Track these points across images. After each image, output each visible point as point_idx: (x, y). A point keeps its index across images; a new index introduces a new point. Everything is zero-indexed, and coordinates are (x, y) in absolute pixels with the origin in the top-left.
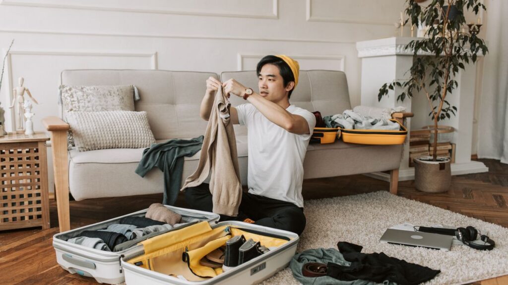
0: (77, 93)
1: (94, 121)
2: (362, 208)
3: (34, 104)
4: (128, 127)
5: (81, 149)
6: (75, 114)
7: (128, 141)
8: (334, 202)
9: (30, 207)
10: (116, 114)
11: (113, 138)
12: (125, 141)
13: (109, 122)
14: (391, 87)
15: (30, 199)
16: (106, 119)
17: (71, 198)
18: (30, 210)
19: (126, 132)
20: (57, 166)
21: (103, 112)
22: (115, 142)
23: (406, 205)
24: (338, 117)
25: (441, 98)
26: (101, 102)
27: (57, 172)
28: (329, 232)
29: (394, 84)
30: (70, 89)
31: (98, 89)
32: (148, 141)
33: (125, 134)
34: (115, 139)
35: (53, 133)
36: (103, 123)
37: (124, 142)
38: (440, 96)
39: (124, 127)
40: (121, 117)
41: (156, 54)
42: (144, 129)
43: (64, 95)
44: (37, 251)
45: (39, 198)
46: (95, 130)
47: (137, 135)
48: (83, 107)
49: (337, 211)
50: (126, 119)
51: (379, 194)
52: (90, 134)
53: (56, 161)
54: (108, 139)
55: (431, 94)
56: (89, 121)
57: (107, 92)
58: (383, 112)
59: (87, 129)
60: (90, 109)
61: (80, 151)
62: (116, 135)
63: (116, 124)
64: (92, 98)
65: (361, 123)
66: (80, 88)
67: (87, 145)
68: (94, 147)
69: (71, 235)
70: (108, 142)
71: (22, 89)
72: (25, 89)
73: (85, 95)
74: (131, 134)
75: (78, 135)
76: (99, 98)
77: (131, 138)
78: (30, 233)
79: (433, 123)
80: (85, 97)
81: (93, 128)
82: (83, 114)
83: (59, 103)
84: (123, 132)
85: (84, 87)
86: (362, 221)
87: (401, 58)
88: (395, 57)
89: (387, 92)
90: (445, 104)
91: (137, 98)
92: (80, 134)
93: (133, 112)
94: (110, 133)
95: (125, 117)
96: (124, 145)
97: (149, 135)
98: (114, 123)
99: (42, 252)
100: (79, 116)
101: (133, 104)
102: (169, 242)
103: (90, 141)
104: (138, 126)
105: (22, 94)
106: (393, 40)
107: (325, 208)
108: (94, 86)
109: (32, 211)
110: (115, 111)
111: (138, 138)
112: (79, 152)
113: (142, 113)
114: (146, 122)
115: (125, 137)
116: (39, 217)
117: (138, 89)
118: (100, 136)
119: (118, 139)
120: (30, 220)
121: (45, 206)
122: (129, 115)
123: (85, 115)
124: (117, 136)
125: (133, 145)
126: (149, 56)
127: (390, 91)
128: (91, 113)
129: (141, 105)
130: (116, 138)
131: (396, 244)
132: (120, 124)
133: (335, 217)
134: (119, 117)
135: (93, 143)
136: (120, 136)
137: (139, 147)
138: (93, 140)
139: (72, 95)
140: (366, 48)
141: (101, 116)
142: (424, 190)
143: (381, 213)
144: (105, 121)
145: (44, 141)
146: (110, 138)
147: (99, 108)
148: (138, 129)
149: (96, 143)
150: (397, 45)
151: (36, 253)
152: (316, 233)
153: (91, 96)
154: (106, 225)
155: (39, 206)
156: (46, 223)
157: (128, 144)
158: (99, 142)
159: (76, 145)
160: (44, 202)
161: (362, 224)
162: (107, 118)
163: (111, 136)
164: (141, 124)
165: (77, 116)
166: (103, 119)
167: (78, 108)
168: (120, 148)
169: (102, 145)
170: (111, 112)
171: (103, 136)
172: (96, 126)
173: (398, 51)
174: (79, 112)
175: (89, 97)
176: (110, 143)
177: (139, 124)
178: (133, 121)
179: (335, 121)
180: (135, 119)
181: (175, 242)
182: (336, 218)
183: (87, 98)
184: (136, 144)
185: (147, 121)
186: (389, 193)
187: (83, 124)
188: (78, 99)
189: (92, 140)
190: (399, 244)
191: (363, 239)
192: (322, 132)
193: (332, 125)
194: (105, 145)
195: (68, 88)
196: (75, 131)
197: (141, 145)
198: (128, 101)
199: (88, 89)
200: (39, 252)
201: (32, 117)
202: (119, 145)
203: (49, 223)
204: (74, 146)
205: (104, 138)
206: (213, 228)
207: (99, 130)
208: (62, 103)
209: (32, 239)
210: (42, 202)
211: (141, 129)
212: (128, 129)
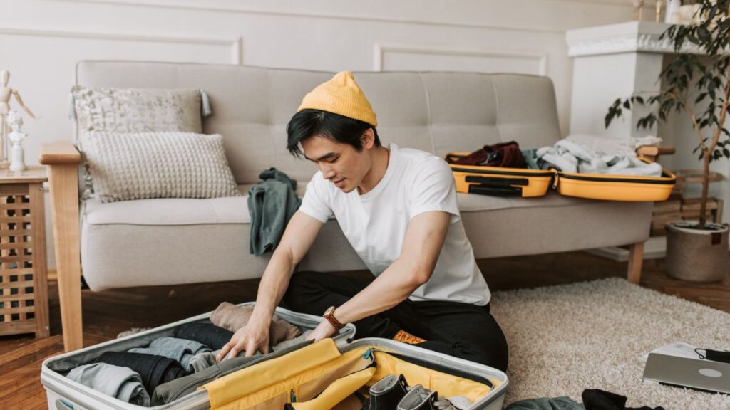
0: (102, 100)
1: (129, 149)
2: (591, 309)
3: (26, 117)
4: (188, 160)
5: (103, 198)
6: (95, 136)
7: (189, 185)
8: (538, 296)
9: (14, 298)
10: (168, 138)
11: (163, 180)
12: (184, 185)
13: (155, 152)
14: (627, 105)
15: (15, 285)
16: (150, 146)
17: (85, 286)
18: (14, 304)
19: (185, 170)
20: (59, 228)
21: (147, 134)
22: (166, 187)
23: (664, 304)
24: (547, 152)
25: (718, 124)
26: (143, 116)
27: (60, 239)
28: (545, 358)
29: (632, 99)
30: (90, 93)
31: (138, 95)
32: (224, 186)
33: (183, 174)
34: (165, 181)
35: (52, 168)
36: (144, 152)
37: (181, 187)
38: (715, 119)
39: (183, 160)
40: (177, 144)
41: (241, 41)
42: (217, 165)
43: (80, 102)
44: (17, 384)
45: (30, 284)
46: (131, 166)
47: (204, 175)
48: (112, 124)
49: (548, 314)
50: (186, 147)
51: (610, 284)
52: (120, 171)
53: (58, 219)
54: (153, 181)
55: (698, 117)
56: (120, 149)
57: (153, 100)
58: (621, 145)
59: (115, 164)
60: (125, 127)
61: (103, 202)
62: (167, 175)
63: (168, 156)
64: (128, 109)
65: (588, 162)
66: (108, 92)
67: (116, 191)
68: (128, 195)
69: (79, 359)
70: (153, 186)
71: (8, 91)
72: (11, 92)
73: (116, 103)
74: (194, 174)
75: (100, 173)
76: (140, 109)
77: (194, 180)
78: (12, 346)
79: (700, 166)
80: (116, 106)
81: (127, 162)
82: (111, 136)
83: (70, 117)
84: (179, 170)
85: (115, 91)
86: (597, 336)
87: (644, 57)
88: (634, 56)
89: (619, 112)
90: (723, 133)
91: (207, 111)
92: (104, 171)
93: (198, 135)
94: (158, 171)
95: (185, 143)
96: (181, 192)
97: (225, 177)
98: (164, 153)
99: (26, 387)
100: (103, 139)
101: (200, 122)
102: (260, 381)
103: (121, 185)
104: (206, 160)
105: (7, 100)
106: (633, 26)
107: (525, 307)
108: (133, 89)
109: (18, 306)
110: (167, 133)
111: (206, 181)
112: (100, 203)
113: (215, 137)
114: (220, 153)
115: (184, 179)
116: (30, 316)
117: (209, 97)
118: (139, 176)
119: (170, 181)
120: (14, 323)
121: (41, 296)
122: (191, 140)
123: (114, 139)
124: (170, 176)
125: (196, 192)
126: (229, 44)
127: (624, 111)
128: (125, 134)
129: (213, 124)
130: (168, 180)
131: (675, 386)
132: (176, 156)
133: (547, 326)
134: (174, 144)
135: (125, 187)
136: (175, 176)
137: (208, 196)
138: (127, 183)
139: (93, 102)
140: (582, 41)
141: (142, 140)
142: (684, 277)
143: (625, 319)
144: (149, 148)
145: (40, 183)
146: (157, 180)
147: (141, 126)
148: (207, 164)
149: (130, 188)
150: (639, 35)
151: (15, 388)
152: (521, 357)
153: (126, 106)
154: (147, 338)
155: (30, 296)
156: (41, 327)
157: (189, 191)
158: (136, 187)
159: (95, 191)
160: (38, 290)
161: (600, 342)
162: (153, 145)
163: (159, 176)
164: (212, 157)
165: (100, 139)
166: (145, 145)
167: (102, 125)
168: (175, 197)
169: (142, 192)
170: (160, 134)
171: (145, 175)
172: (131, 157)
173: (641, 45)
174: (103, 133)
175: (122, 107)
176: (156, 188)
177: (209, 156)
178: (198, 151)
179: (545, 158)
180: (201, 147)
181: (270, 382)
182: (550, 328)
183: (119, 109)
184: (203, 192)
185: (223, 152)
186: (626, 282)
187: (110, 154)
188: (103, 110)
189: (123, 182)
190: (682, 387)
191: (610, 373)
192: (526, 177)
193: (539, 166)
194: (148, 192)
195: (86, 91)
196: (94, 166)
197: (211, 192)
198: (191, 116)
199: (122, 94)
200: (21, 386)
201: (21, 141)
202: (173, 193)
203: (47, 328)
204: (93, 192)
205: (146, 180)
206: (342, 351)
207: (136, 166)
208: (76, 117)
209: (13, 358)
210: (35, 290)
211: (212, 165)
212: (189, 165)
